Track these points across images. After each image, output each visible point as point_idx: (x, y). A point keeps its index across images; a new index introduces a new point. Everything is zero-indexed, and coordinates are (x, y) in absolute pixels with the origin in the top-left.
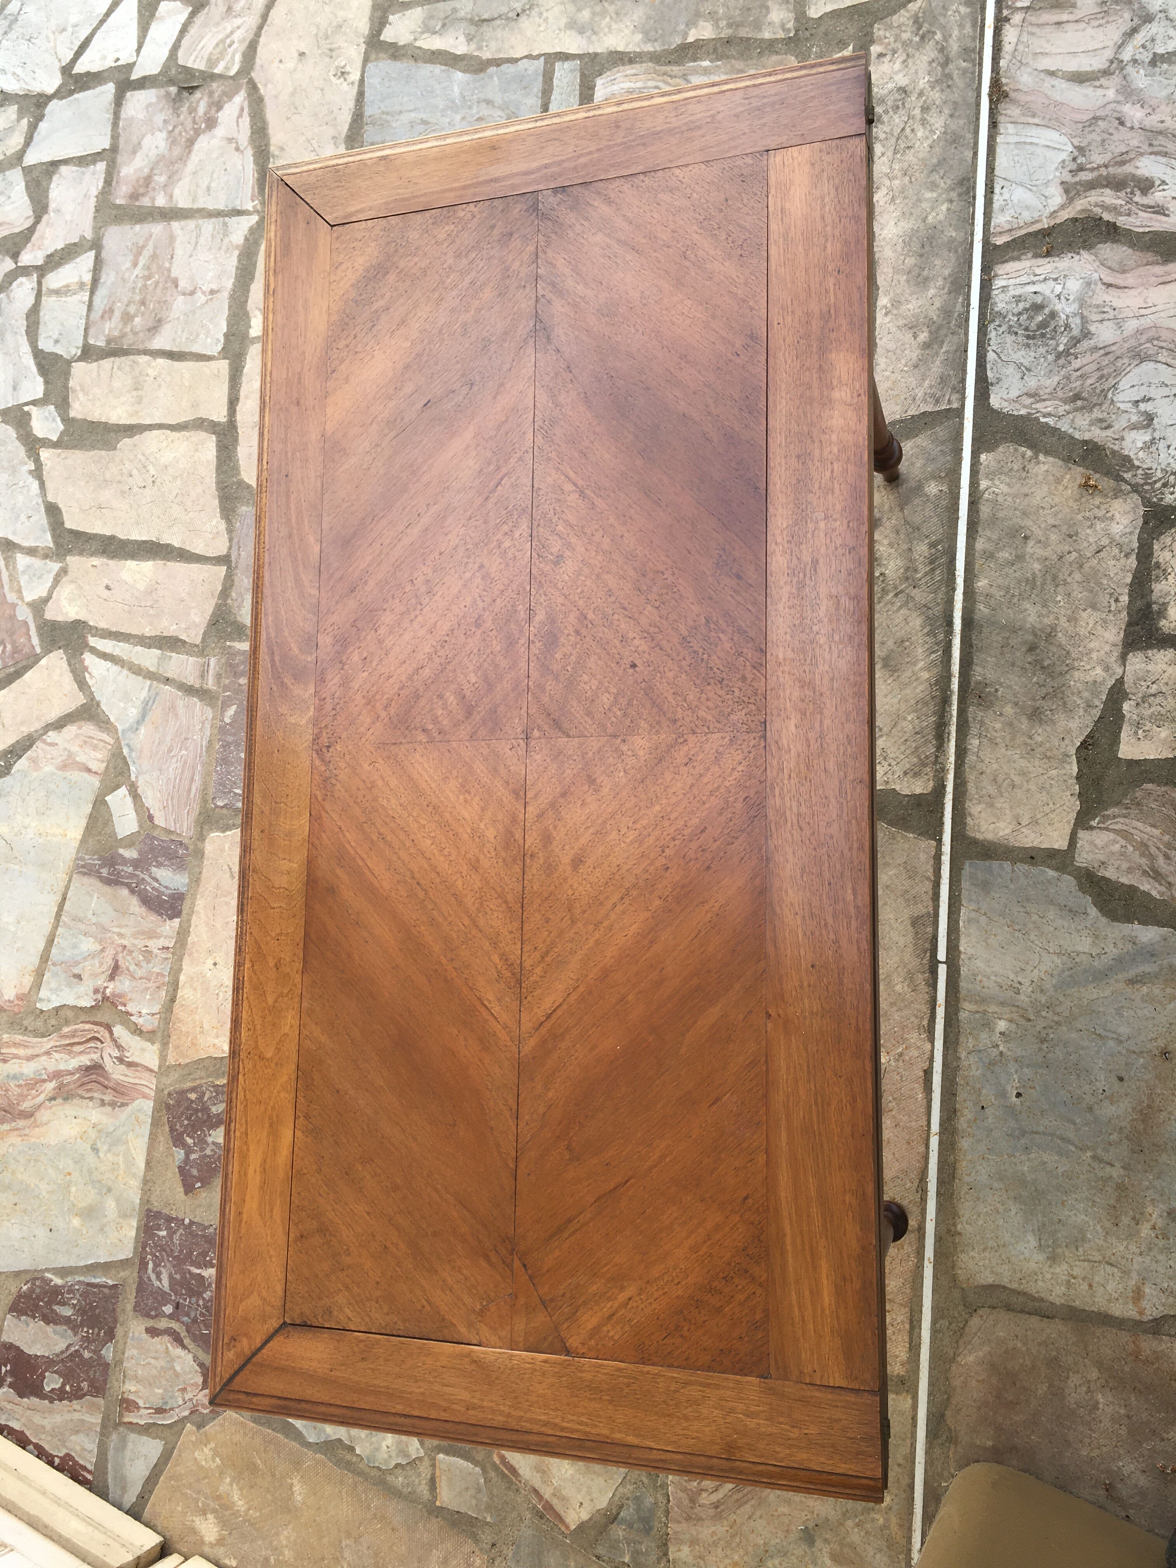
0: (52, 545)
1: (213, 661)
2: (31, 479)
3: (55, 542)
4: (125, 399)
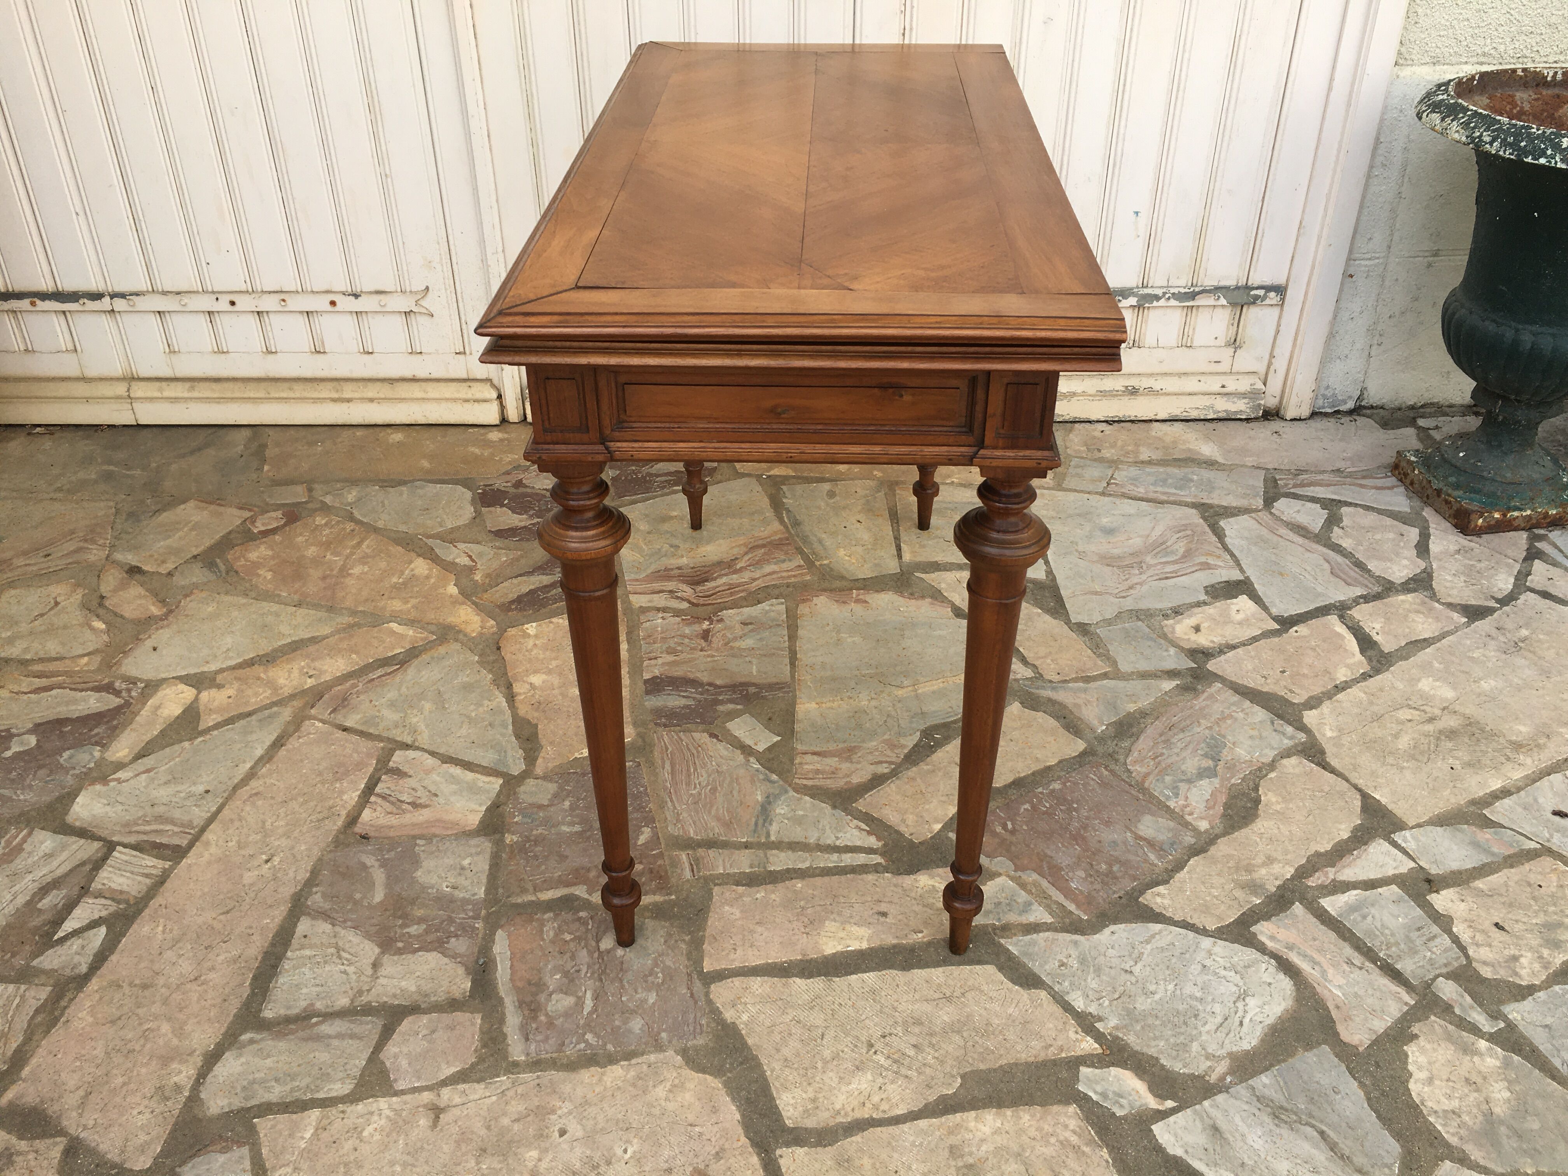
0: (1002, 941)
1: (688, 874)
2: (1093, 1009)
3: (1001, 945)
4: (984, 1148)
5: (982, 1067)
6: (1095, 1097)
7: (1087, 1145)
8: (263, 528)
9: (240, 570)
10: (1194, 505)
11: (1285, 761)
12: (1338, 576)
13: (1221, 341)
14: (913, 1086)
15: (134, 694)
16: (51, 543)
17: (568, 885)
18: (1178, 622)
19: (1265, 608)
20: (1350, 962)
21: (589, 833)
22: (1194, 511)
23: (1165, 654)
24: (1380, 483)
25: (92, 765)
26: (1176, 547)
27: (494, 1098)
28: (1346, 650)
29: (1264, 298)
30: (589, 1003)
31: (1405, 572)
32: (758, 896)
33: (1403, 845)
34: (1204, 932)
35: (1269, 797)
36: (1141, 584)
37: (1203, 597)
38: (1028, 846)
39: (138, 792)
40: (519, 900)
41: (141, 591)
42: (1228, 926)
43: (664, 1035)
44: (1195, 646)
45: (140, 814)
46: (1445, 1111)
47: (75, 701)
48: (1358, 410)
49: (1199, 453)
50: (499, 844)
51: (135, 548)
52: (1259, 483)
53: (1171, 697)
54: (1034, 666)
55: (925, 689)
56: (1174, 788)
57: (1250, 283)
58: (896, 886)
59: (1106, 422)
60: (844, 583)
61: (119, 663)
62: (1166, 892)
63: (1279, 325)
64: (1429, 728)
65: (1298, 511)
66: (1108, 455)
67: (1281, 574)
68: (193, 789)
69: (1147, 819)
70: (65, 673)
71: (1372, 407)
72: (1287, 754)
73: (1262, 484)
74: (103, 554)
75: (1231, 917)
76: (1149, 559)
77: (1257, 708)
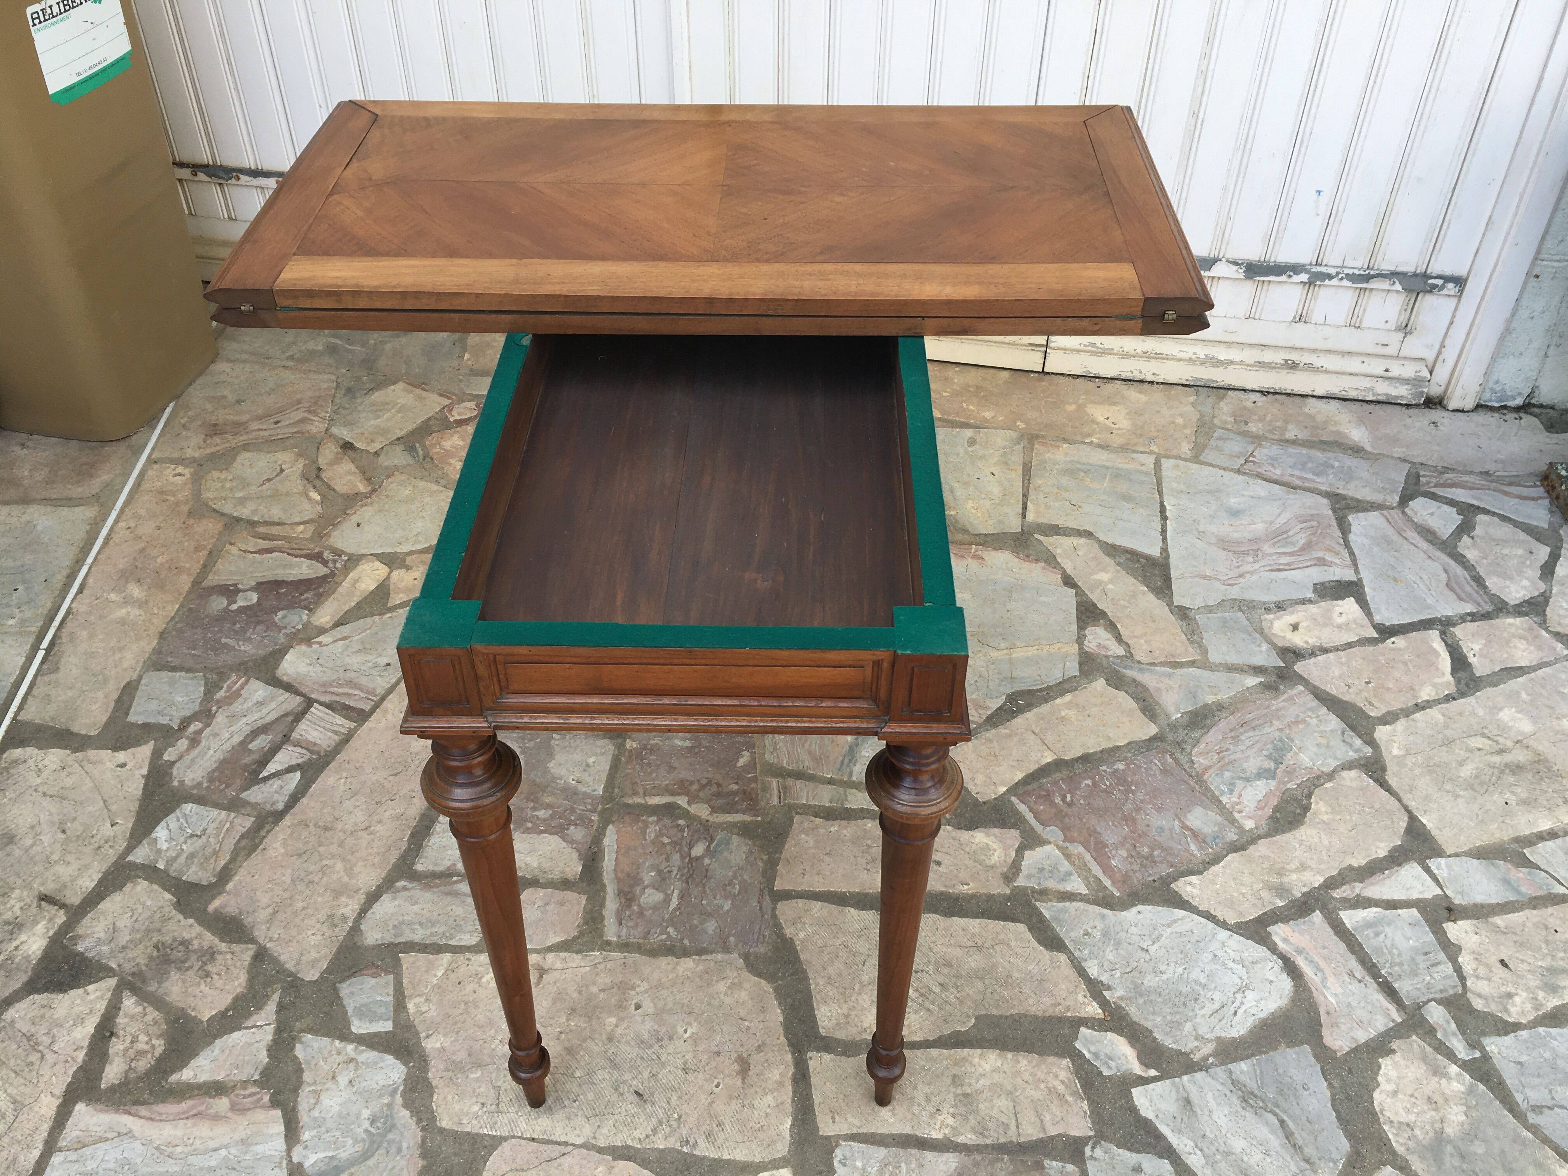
0: (1038, 904)
1: (775, 801)
2: (1104, 978)
3: (1036, 908)
4: (981, 1082)
5: (995, 1012)
6: (1087, 1055)
7: (1071, 1095)
8: (458, 418)
9: (435, 457)
10: (1327, 495)
11: (1345, 774)
12: (1452, 589)
13: (1392, 325)
14: (932, 1019)
15: (338, 565)
16: (281, 411)
17: (673, 794)
18: (1278, 618)
19: (1368, 613)
20: (1351, 974)
21: (696, 750)
22: (1325, 501)
23: (1257, 649)
24: (1525, 492)
25: (300, 627)
26: (1297, 537)
27: (588, 969)
28: (1437, 669)
29: (1443, 287)
30: (675, 901)
31: (1523, 592)
32: (832, 829)
33: (1436, 871)
34: (1224, 925)
35: (1319, 806)
36: (1252, 573)
37: (1310, 595)
38: (1081, 820)
39: (334, 657)
40: (631, 801)
41: (351, 467)
42: (1247, 922)
43: (732, 939)
44: (1288, 645)
45: (335, 677)
46: (1400, 1123)
47: (291, 566)
48: (1526, 408)
49: (1348, 438)
50: (621, 747)
51: (350, 424)
52: (1399, 477)
53: (1251, 694)
54: (1127, 645)
55: (1018, 654)
56: (1231, 784)
57: (1429, 272)
58: (954, 839)
59: (1261, 392)
60: (966, 537)
61: (328, 535)
62: (1198, 882)
63: (1454, 316)
64: (1497, 759)
65: (1432, 514)
66: (1254, 429)
67: (1395, 580)
68: (379, 660)
69: (1198, 811)
70: (284, 538)
71: (1541, 406)
72: (1348, 766)
73: (1403, 479)
74: (323, 427)
75: (1253, 914)
76: (1267, 548)
77: (1332, 716)
